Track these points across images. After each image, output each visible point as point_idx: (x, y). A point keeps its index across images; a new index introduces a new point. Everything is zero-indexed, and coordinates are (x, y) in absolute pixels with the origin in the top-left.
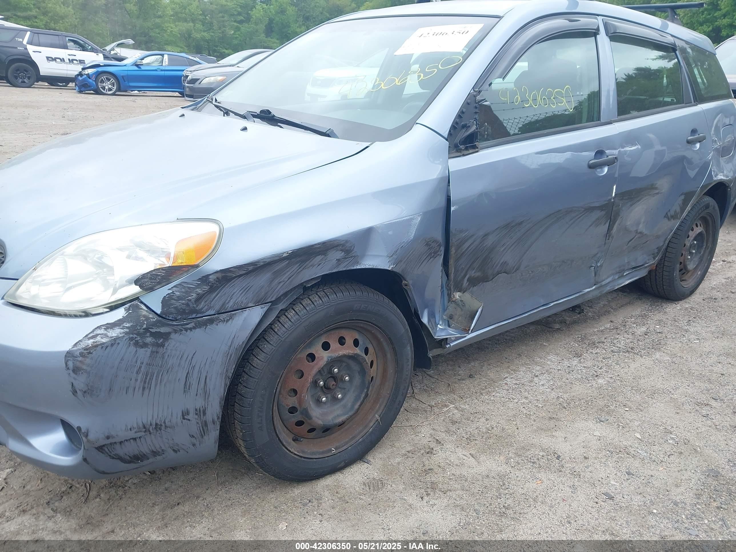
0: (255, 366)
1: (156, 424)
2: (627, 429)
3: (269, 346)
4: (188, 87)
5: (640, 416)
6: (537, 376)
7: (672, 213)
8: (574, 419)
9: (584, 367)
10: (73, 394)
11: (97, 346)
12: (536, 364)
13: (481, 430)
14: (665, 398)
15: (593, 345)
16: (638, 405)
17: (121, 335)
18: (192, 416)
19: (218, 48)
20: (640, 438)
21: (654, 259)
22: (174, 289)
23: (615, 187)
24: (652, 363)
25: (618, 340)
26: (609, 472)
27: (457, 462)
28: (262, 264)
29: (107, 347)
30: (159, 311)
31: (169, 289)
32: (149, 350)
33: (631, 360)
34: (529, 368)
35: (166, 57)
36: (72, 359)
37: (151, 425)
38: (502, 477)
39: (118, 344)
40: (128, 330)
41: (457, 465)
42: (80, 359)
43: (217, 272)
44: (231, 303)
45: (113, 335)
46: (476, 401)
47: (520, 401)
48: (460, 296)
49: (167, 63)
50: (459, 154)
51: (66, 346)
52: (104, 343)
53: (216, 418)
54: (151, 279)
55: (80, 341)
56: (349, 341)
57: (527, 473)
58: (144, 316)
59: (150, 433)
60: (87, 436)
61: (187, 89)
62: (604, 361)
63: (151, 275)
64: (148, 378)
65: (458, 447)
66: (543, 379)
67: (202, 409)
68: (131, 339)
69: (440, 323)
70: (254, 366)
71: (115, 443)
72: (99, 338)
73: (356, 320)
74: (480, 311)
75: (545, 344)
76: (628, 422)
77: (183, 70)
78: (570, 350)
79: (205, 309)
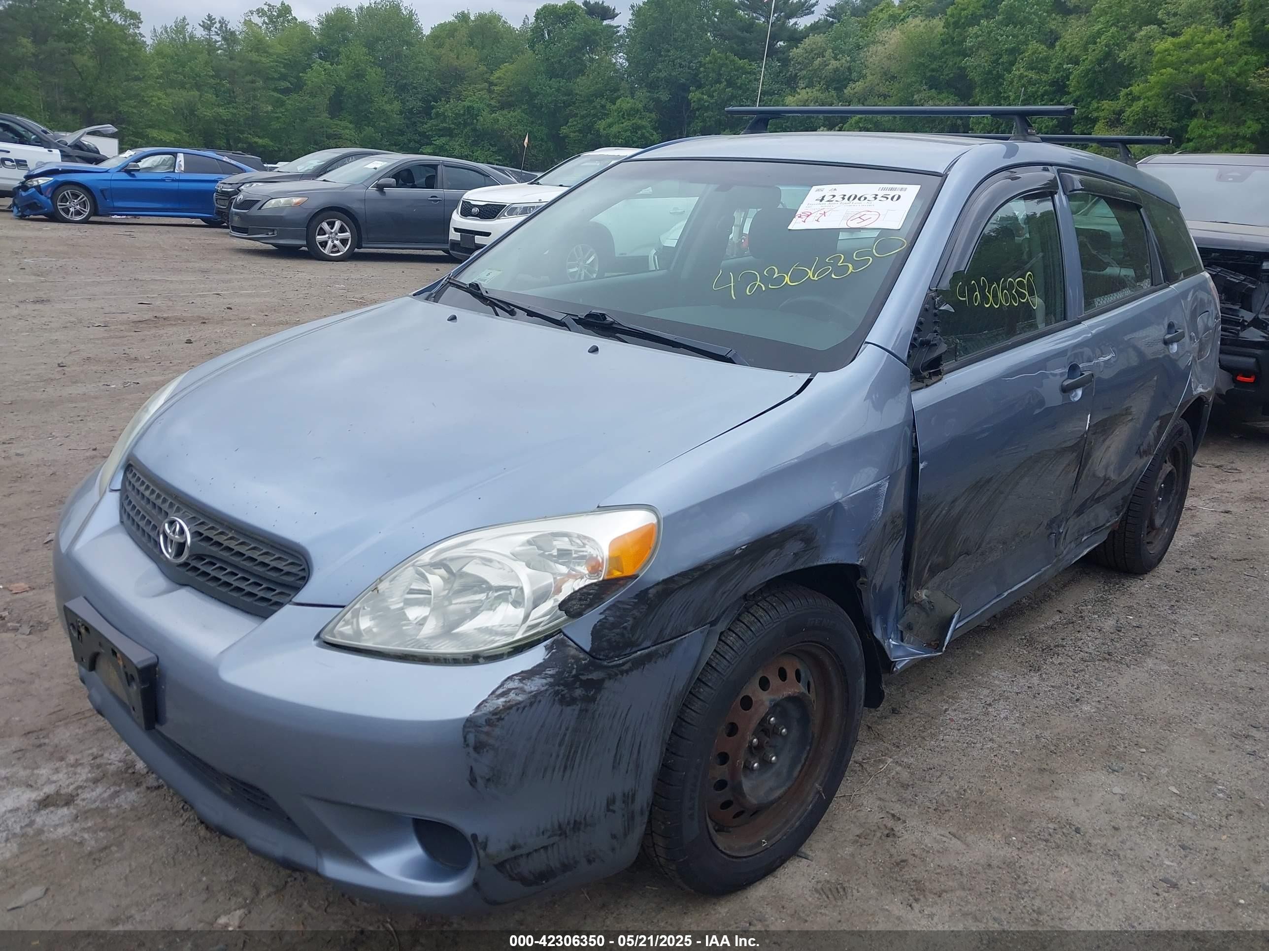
0: (689, 721)
1: (575, 821)
2: (1153, 782)
3: (707, 689)
4: (237, 214)
5: (1164, 759)
6: (990, 705)
7: (1144, 447)
8: (1075, 769)
9: (1052, 687)
10: (471, 784)
11: (510, 708)
12: (979, 685)
13: (949, 794)
14: (1187, 730)
15: (1048, 650)
16: (1154, 743)
17: (543, 689)
18: (618, 805)
19: (245, 135)
20: (1178, 792)
21: (1118, 515)
22: (607, 612)
23: (1089, 416)
24: (1147, 675)
25: (1082, 641)
26: (1155, 847)
27: (936, 847)
28: (710, 567)
29: (524, 708)
30: (588, 649)
31: (601, 614)
32: (577, 707)
33: (1115, 673)
34: (973, 692)
35: (181, 158)
36: (473, 730)
37: (569, 823)
38: (1009, 865)
39: (540, 701)
40: (552, 680)
41: (938, 852)
42: (486, 729)
43: (658, 584)
44: (669, 630)
45: (533, 689)
46: (921, 750)
47: (985, 746)
48: (928, 595)
49: (183, 169)
50: (920, 385)
51: (467, 711)
52: (520, 703)
53: (645, 805)
54: (580, 600)
55: (485, 701)
56: (791, 674)
57: (1043, 857)
58: (573, 657)
59: (566, 837)
60: (485, 848)
61: (236, 218)
62: (1077, 675)
63: (582, 594)
64: (573, 750)
65: (927, 823)
66: (1002, 709)
67: (630, 794)
68: (557, 693)
69: (892, 636)
70: (686, 722)
71: (521, 855)
72: (512, 695)
73: (809, 641)
74: (956, 616)
75: (977, 652)
76: (1152, 770)
77: (216, 181)
78: (1019, 660)
79: (640, 640)
